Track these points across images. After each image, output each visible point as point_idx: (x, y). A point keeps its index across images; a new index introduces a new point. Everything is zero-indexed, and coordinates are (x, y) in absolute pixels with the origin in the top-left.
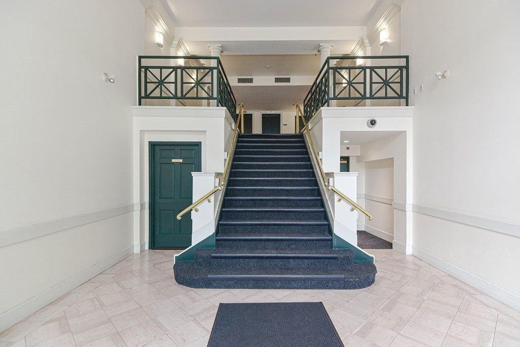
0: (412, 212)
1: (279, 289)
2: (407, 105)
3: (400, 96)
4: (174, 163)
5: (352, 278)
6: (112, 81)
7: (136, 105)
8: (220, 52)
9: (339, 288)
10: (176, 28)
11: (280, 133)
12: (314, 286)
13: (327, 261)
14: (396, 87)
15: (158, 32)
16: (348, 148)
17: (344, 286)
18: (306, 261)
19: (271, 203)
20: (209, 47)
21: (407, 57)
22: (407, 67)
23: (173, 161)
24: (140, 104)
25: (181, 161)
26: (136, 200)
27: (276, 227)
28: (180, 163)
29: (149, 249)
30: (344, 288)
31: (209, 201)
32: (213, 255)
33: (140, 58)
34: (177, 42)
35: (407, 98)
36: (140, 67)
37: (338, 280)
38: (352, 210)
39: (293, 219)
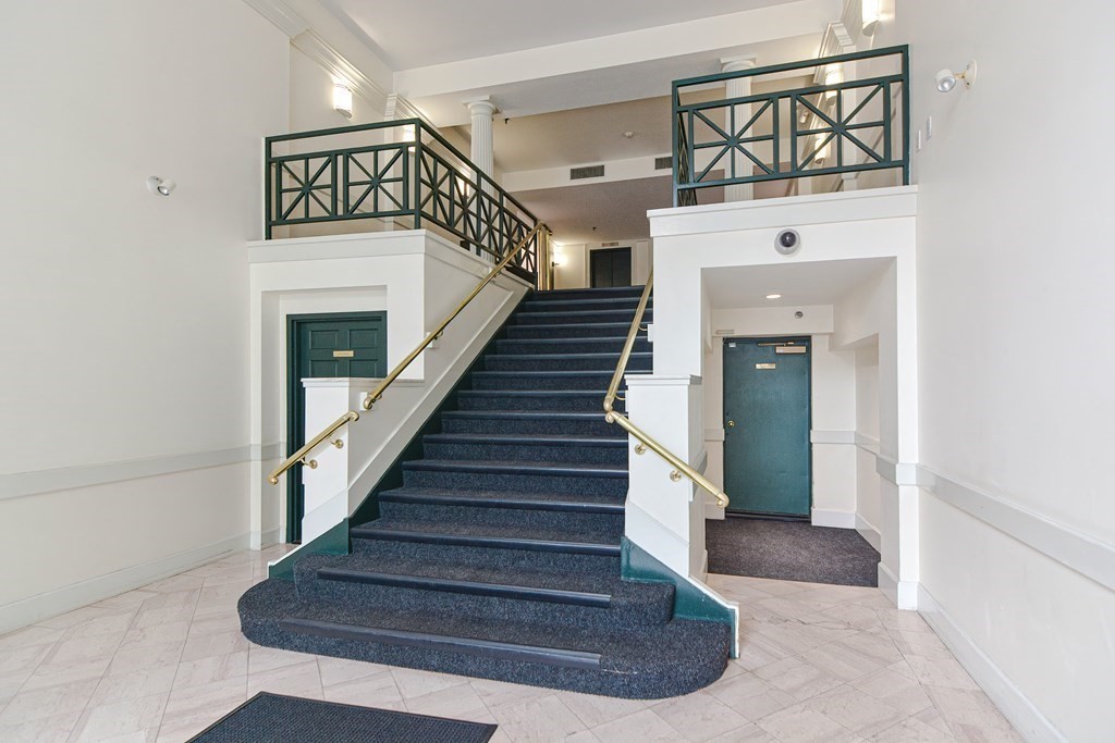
0: (917, 489)
1: (436, 671)
2: (906, 182)
3: (884, 163)
4: (337, 360)
5: (619, 667)
6: (165, 192)
7: (257, 238)
8: (490, 113)
9: (586, 690)
10: (394, 73)
11: (630, 285)
12: (519, 675)
13: (583, 610)
14: (869, 137)
15: (339, 85)
16: (799, 314)
17: (599, 684)
18: (531, 606)
19: (524, 452)
20: (466, 105)
21: (903, 50)
22: (904, 78)
23: (336, 354)
24: (269, 236)
25: (350, 354)
26: (255, 438)
27: (503, 511)
28: (350, 359)
29: (287, 541)
30: (599, 691)
31: (339, 444)
32: (324, 570)
33: (269, 141)
34: (394, 104)
35: (904, 164)
36: (269, 161)
37: (583, 669)
38: (673, 477)
39: (561, 495)
